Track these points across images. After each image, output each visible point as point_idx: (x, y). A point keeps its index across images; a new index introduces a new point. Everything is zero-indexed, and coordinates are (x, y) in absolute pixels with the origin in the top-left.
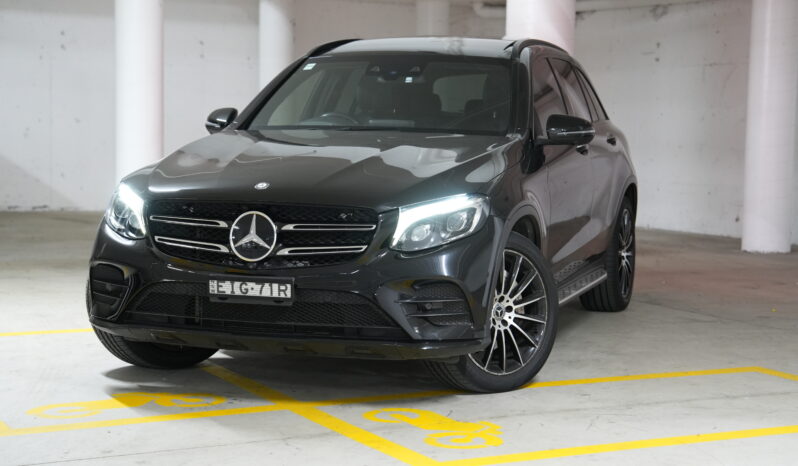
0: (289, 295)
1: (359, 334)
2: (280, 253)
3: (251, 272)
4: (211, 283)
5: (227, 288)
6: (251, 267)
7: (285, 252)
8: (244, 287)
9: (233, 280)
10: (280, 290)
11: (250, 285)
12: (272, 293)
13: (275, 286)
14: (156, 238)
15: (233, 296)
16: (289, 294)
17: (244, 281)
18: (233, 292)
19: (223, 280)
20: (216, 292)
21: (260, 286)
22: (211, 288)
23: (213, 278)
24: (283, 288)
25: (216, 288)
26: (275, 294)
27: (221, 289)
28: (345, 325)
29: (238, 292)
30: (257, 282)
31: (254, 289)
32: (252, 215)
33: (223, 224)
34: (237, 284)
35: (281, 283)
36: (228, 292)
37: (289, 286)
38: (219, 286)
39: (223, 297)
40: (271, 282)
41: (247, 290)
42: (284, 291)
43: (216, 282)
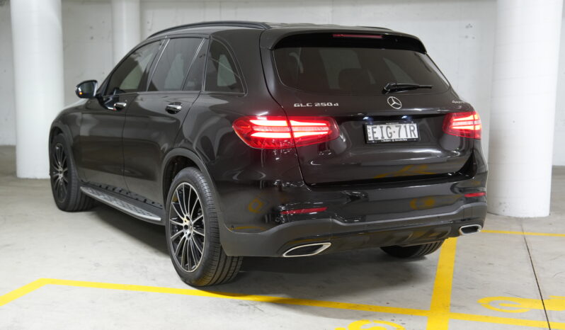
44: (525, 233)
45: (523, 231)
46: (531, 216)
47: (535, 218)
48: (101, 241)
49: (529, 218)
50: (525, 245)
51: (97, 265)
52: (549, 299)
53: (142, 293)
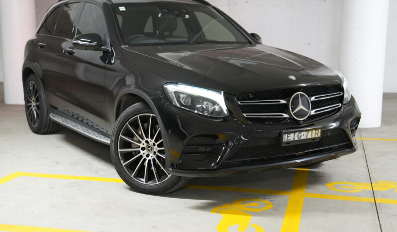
0: (319, 135)
3: (301, 126)
4: (284, 136)
5: (291, 137)
6: (302, 123)
7: (313, 112)
8: (300, 135)
9: (294, 132)
10: (316, 133)
11: (303, 133)
13: (314, 132)
14: (245, 115)
15: (293, 141)
17: (300, 132)
18: (294, 139)
19: (290, 133)
20: (286, 141)
21: (307, 133)
22: (284, 139)
23: (285, 133)
24: (317, 132)
26: (313, 136)
27: (289, 138)
29: (296, 139)
30: (306, 131)
31: (304, 135)
33: (283, 102)
34: (297, 134)
35: (316, 129)
36: (292, 139)
37: (320, 131)
38: (288, 137)
39: (289, 143)
40: (312, 130)
41: (301, 136)
42: (317, 133)
43: (286, 135)
44: (363, 139)
45: (361, 137)
46: (368, 127)
47: (370, 128)
48: (60, 147)
49: (366, 129)
50: (362, 146)
51: (57, 163)
52: (376, 183)
53: (88, 182)
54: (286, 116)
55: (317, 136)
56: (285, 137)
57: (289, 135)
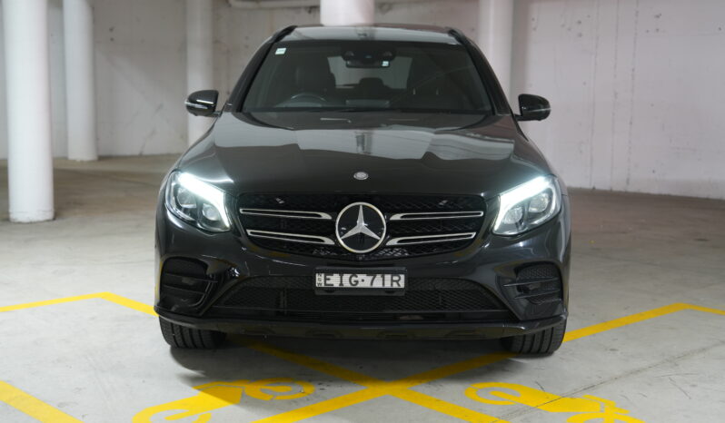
0: (402, 286)
1: (460, 319)
2: (390, 243)
3: (361, 263)
4: (317, 276)
5: (335, 280)
6: (361, 258)
7: (394, 242)
8: (354, 279)
9: (341, 273)
10: (392, 281)
11: (360, 277)
12: (383, 284)
13: (388, 277)
14: (249, 231)
15: (342, 289)
16: (402, 284)
17: (354, 273)
18: (341, 284)
19: (331, 273)
20: (323, 285)
21: (371, 278)
22: (317, 282)
23: (320, 272)
24: (396, 278)
25: (323, 281)
26: (388, 285)
27: (328, 282)
28: (446, 311)
29: (347, 284)
30: (369, 273)
31: (364, 281)
32: (359, 206)
33: (325, 216)
34: (346, 277)
35: (394, 273)
36: (336, 285)
37: (402, 277)
38: (326, 279)
39: (331, 289)
40: (383, 273)
41: (357, 282)
42: (397, 281)
43: (323, 275)
54: (328, 241)
55: (395, 285)
56: (320, 280)
57: (328, 277)
